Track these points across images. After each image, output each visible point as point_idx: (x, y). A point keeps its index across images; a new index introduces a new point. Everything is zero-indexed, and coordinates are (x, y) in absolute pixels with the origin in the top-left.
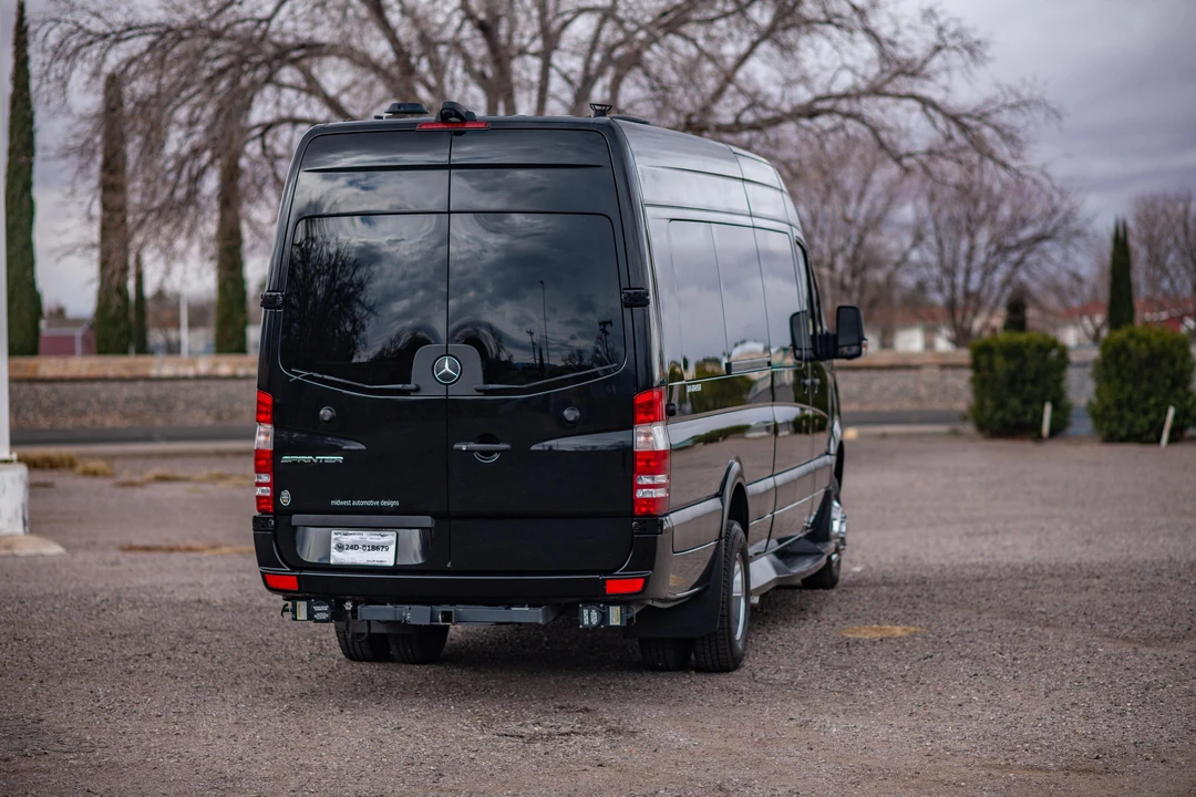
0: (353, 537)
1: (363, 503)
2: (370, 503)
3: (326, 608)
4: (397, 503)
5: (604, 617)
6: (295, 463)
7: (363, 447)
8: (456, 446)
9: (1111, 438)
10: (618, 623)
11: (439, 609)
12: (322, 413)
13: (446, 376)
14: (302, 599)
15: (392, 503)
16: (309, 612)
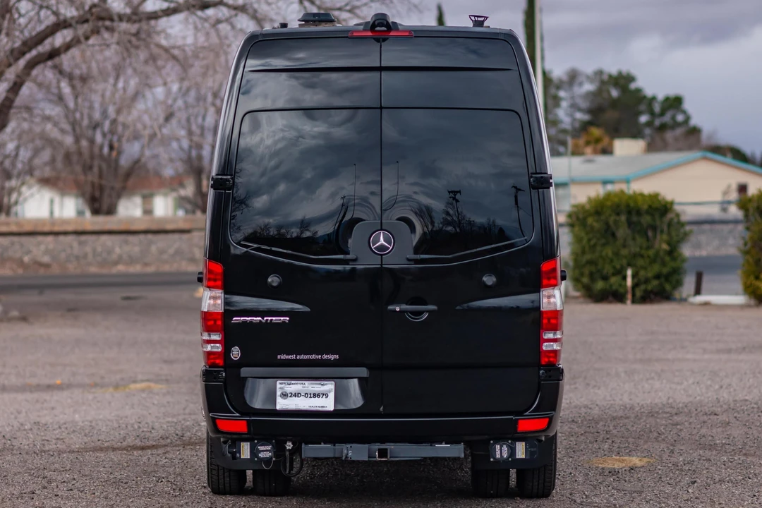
0: (295, 386)
1: (306, 357)
2: (313, 357)
3: (269, 448)
4: (337, 357)
5: (512, 451)
6: (245, 323)
7: (308, 309)
8: (390, 307)
10: (524, 456)
11: (376, 446)
12: (270, 280)
13: (382, 248)
14: (245, 440)
15: (333, 357)
16: (254, 452)
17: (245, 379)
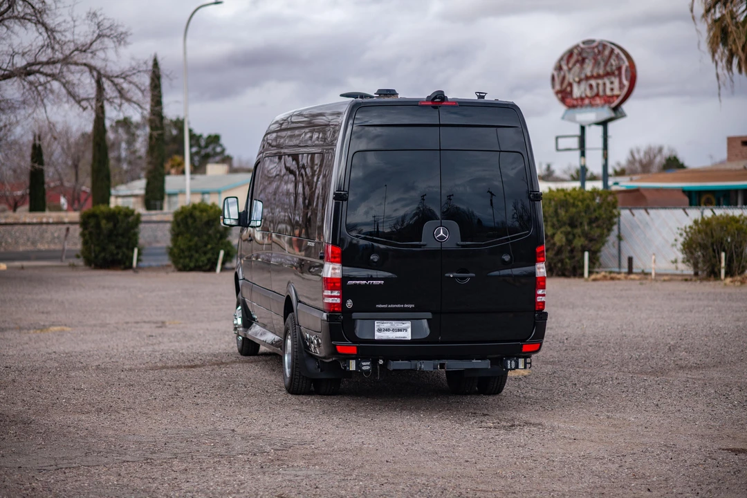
0: (387, 325)
1: (394, 306)
2: (399, 306)
3: (369, 363)
4: (413, 306)
5: (517, 364)
6: (355, 285)
8: (447, 275)
9: (184, 268)
10: (523, 367)
11: (437, 362)
12: (371, 258)
13: (442, 238)
14: (353, 359)
15: (411, 306)
16: (358, 365)
17: (355, 320)
